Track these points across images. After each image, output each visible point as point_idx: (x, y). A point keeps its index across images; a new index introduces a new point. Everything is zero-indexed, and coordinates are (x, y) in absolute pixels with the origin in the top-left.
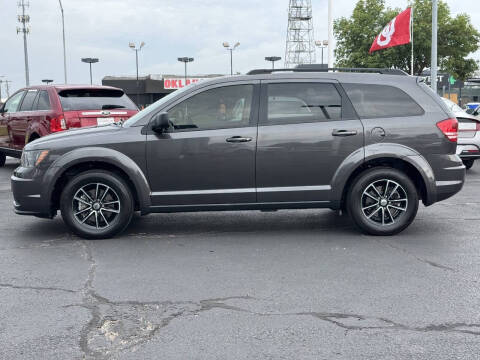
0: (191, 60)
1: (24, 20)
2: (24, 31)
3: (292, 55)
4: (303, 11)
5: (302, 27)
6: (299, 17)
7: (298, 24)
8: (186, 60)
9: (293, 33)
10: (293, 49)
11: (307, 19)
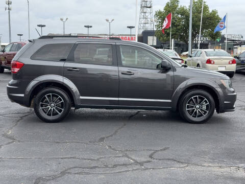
0: (91, 27)
1: (9, 3)
2: (9, 9)
3: (142, 25)
4: (148, 3)
5: (147, 11)
6: (146, 6)
7: (145, 10)
8: (88, 27)
9: (143, 14)
10: (143, 22)
11: (150, 7)
